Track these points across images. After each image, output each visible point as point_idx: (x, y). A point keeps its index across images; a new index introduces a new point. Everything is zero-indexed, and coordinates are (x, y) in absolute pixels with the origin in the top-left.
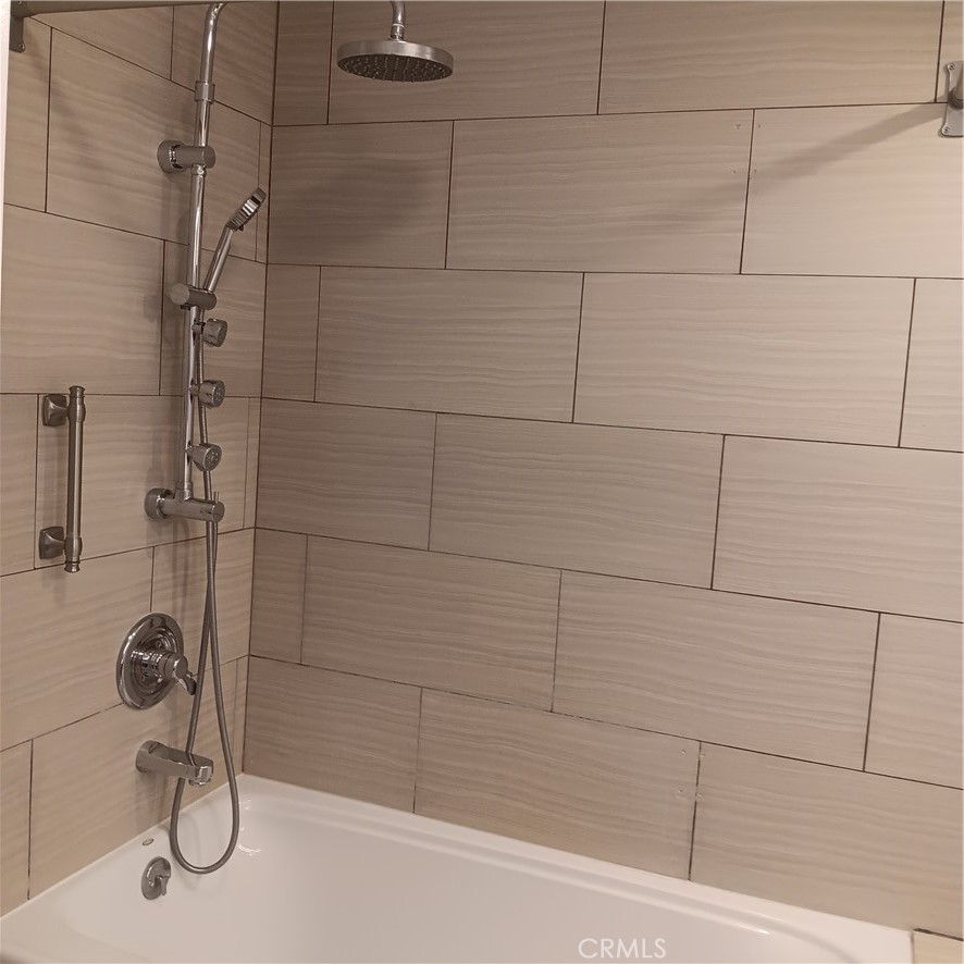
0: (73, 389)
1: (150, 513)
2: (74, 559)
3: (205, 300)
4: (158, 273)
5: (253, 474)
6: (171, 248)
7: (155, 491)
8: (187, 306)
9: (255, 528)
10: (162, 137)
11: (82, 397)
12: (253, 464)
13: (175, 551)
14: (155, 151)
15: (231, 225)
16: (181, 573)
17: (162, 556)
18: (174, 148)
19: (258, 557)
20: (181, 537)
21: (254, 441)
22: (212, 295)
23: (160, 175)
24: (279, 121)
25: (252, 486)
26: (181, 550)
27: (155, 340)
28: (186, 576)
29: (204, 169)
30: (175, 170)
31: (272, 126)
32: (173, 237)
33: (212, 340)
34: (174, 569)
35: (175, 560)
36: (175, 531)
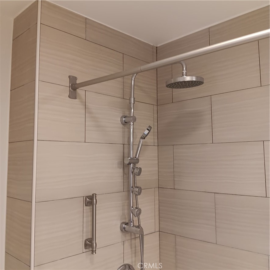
0: (93, 195)
1: (121, 230)
2: (94, 250)
3: (135, 161)
4: (122, 154)
5: (157, 213)
6: (126, 146)
7: (123, 223)
8: (130, 164)
9: (159, 231)
10: (121, 115)
11: (96, 197)
12: (157, 210)
13: (131, 242)
14: (119, 119)
15: (142, 138)
16: (134, 249)
17: (127, 244)
18: (125, 117)
19: (160, 241)
20: (133, 237)
21: (157, 202)
22: (138, 159)
23: (121, 126)
24: (159, 103)
25: (157, 217)
26: (133, 241)
27: (121, 174)
28: (135, 250)
29: (133, 123)
30: (125, 123)
31: (157, 105)
32: (126, 143)
33: (136, 174)
34: (131, 248)
35: (131, 245)
36: (131, 236)
